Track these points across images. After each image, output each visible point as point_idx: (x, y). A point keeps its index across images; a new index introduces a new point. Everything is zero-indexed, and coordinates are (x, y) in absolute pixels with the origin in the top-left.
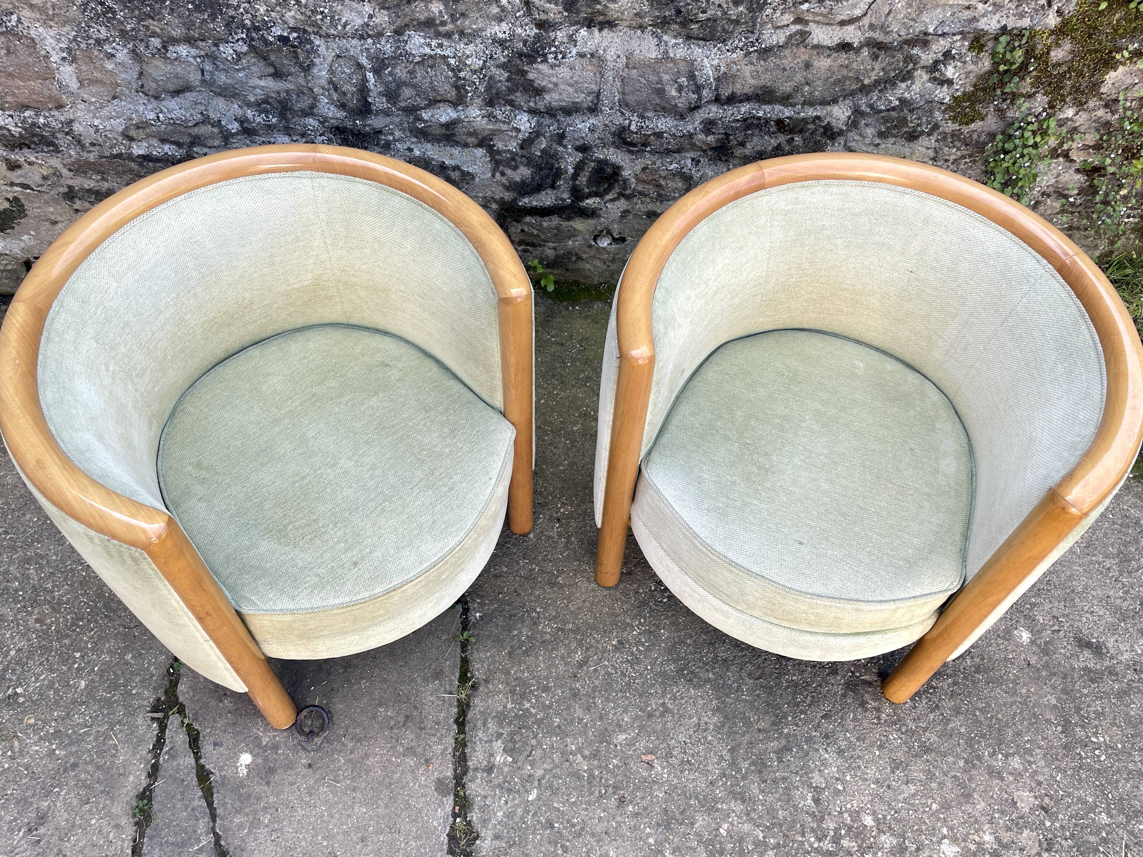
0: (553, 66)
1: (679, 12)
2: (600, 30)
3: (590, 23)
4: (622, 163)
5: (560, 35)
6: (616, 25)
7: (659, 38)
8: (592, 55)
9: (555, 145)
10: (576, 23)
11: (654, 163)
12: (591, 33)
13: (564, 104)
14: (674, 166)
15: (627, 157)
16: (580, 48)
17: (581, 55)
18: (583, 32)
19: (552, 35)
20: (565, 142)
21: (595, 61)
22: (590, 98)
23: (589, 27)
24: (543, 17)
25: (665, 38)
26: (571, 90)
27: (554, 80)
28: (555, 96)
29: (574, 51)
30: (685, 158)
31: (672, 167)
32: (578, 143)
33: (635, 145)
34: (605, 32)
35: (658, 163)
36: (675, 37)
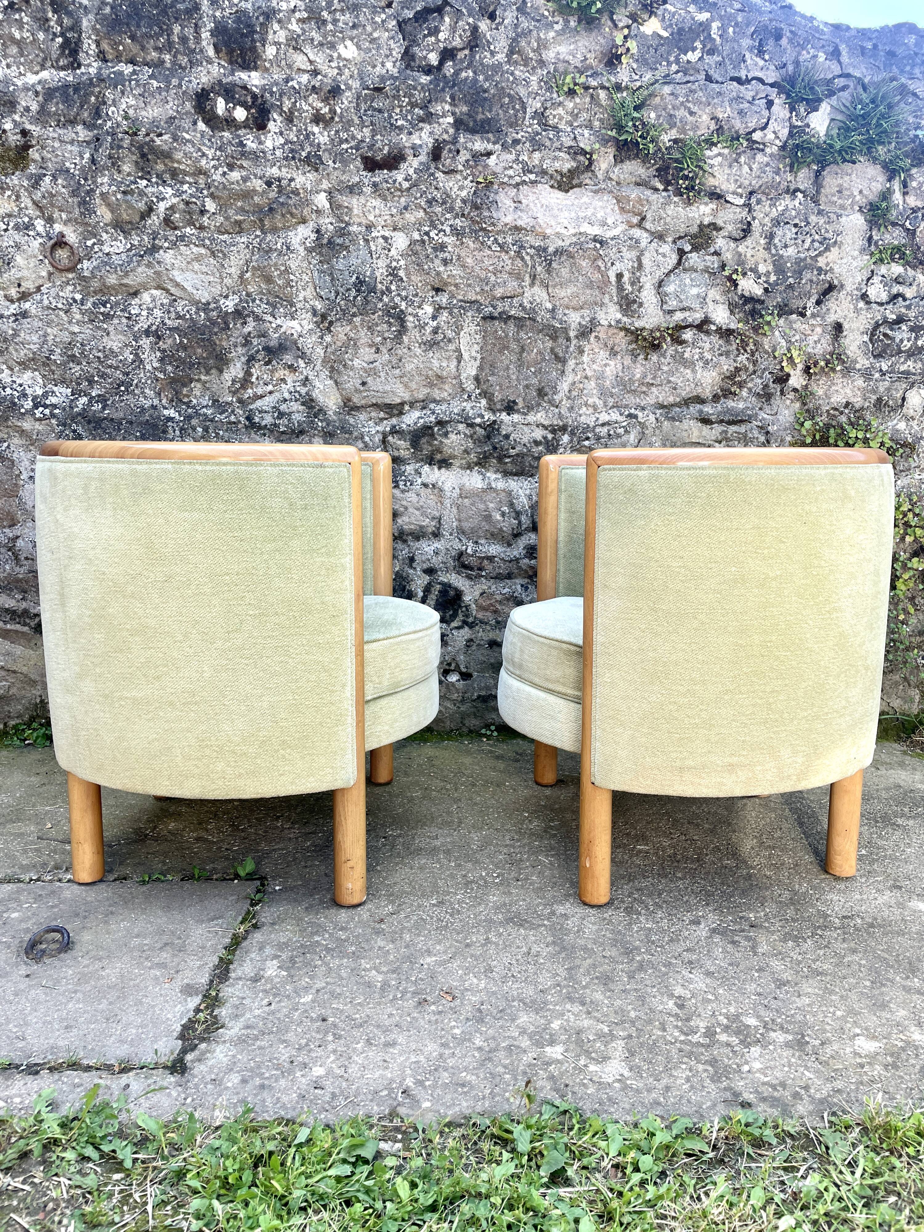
0: (403, 491)
1: (495, 448)
2: (440, 468)
3: (430, 461)
4: (463, 588)
5: (409, 469)
6: (451, 464)
7: (484, 475)
8: (433, 485)
9: (406, 568)
10: (422, 460)
11: (490, 588)
12: (433, 469)
13: (412, 527)
14: (507, 590)
15: (467, 583)
16: (424, 479)
17: (425, 485)
18: (426, 468)
19: (403, 468)
20: (414, 565)
21: (436, 491)
22: (433, 523)
23: (430, 464)
24: (396, 454)
25: (488, 474)
26: (417, 513)
27: (404, 503)
28: (405, 519)
29: (419, 481)
30: (515, 584)
31: (504, 591)
32: (425, 566)
33: (472, 569)
34: (443, 470)
35: (493, 587)
36: (495, 472)
